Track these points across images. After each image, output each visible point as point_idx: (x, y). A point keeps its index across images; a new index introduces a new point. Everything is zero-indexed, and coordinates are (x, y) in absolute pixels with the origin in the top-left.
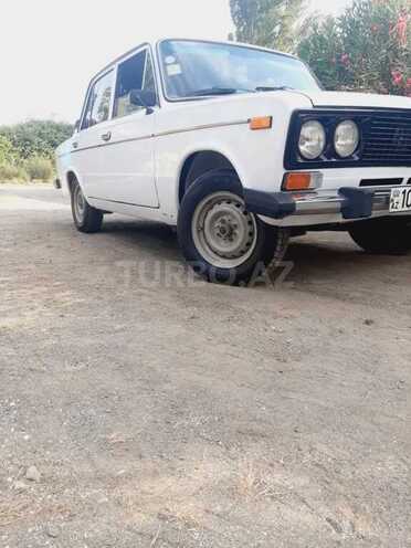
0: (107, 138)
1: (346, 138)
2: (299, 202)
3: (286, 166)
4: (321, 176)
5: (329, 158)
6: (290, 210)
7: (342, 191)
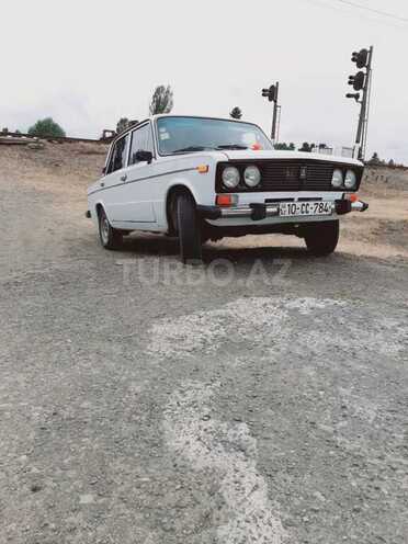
0: (124, 179)
1: (252, 176)
2: (224, 211)
3: (217, 192)
4: (237, 197)
5: (242, 187)
6: (218, 215)
7: (252, 205)
